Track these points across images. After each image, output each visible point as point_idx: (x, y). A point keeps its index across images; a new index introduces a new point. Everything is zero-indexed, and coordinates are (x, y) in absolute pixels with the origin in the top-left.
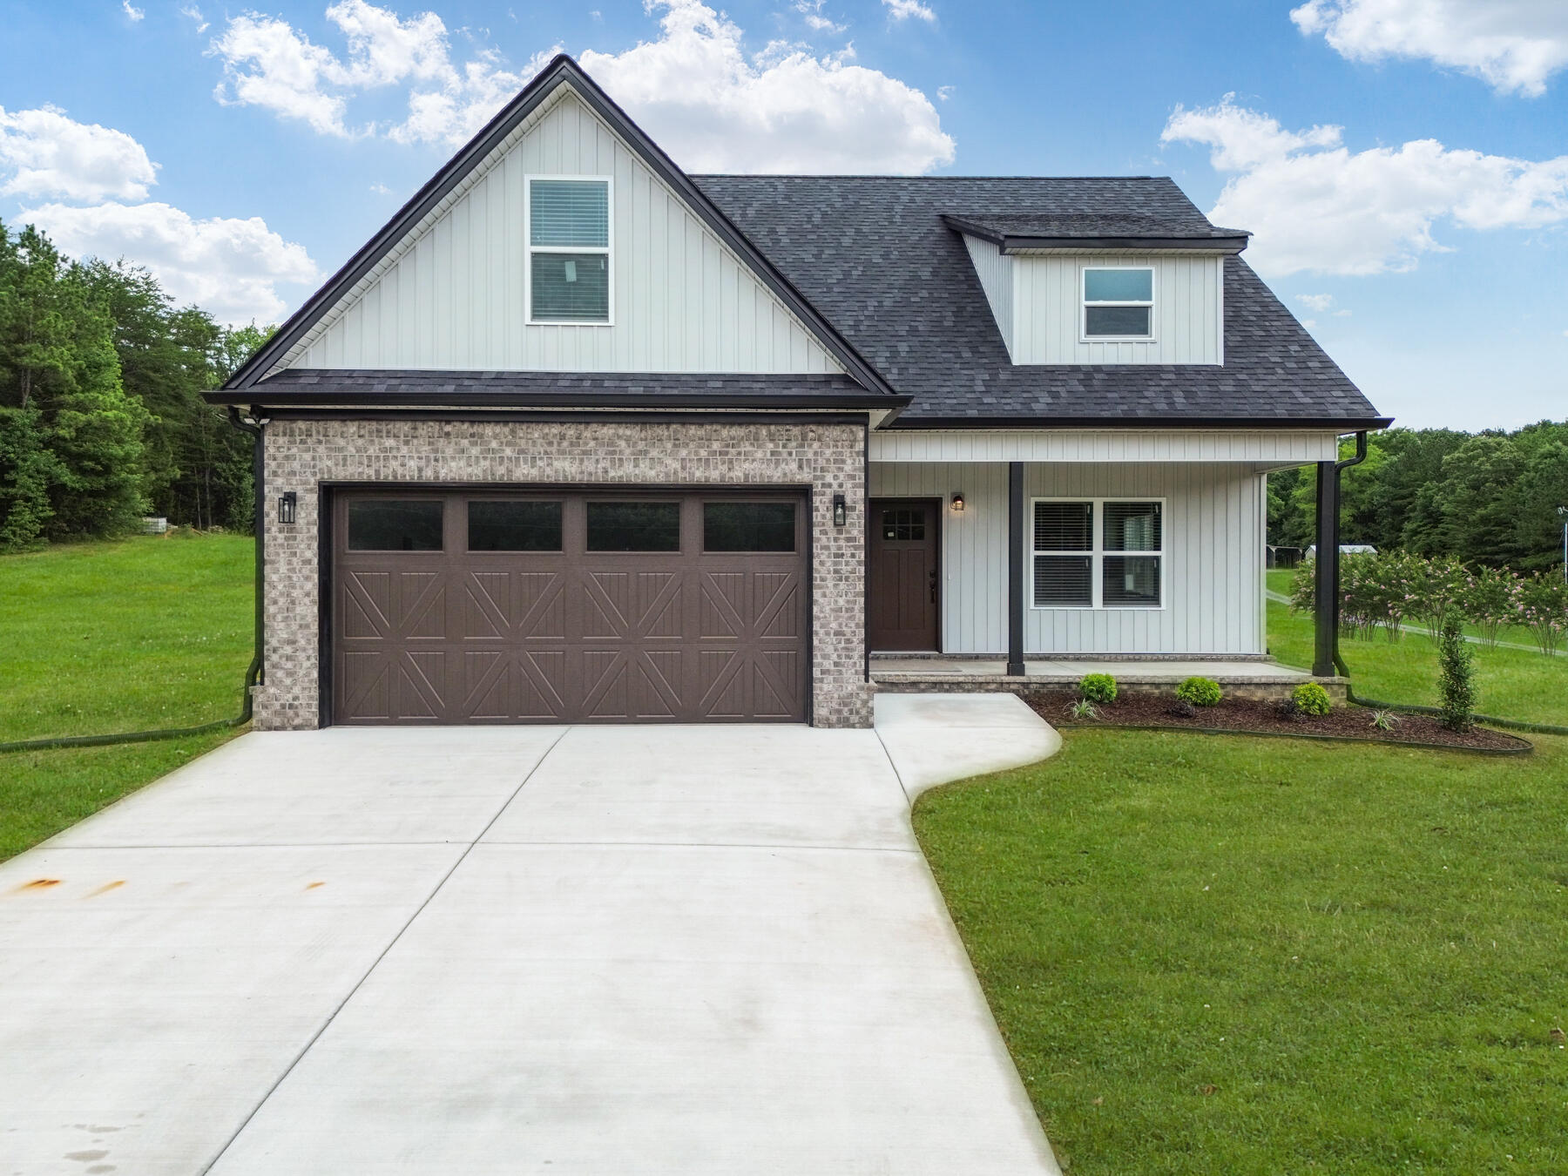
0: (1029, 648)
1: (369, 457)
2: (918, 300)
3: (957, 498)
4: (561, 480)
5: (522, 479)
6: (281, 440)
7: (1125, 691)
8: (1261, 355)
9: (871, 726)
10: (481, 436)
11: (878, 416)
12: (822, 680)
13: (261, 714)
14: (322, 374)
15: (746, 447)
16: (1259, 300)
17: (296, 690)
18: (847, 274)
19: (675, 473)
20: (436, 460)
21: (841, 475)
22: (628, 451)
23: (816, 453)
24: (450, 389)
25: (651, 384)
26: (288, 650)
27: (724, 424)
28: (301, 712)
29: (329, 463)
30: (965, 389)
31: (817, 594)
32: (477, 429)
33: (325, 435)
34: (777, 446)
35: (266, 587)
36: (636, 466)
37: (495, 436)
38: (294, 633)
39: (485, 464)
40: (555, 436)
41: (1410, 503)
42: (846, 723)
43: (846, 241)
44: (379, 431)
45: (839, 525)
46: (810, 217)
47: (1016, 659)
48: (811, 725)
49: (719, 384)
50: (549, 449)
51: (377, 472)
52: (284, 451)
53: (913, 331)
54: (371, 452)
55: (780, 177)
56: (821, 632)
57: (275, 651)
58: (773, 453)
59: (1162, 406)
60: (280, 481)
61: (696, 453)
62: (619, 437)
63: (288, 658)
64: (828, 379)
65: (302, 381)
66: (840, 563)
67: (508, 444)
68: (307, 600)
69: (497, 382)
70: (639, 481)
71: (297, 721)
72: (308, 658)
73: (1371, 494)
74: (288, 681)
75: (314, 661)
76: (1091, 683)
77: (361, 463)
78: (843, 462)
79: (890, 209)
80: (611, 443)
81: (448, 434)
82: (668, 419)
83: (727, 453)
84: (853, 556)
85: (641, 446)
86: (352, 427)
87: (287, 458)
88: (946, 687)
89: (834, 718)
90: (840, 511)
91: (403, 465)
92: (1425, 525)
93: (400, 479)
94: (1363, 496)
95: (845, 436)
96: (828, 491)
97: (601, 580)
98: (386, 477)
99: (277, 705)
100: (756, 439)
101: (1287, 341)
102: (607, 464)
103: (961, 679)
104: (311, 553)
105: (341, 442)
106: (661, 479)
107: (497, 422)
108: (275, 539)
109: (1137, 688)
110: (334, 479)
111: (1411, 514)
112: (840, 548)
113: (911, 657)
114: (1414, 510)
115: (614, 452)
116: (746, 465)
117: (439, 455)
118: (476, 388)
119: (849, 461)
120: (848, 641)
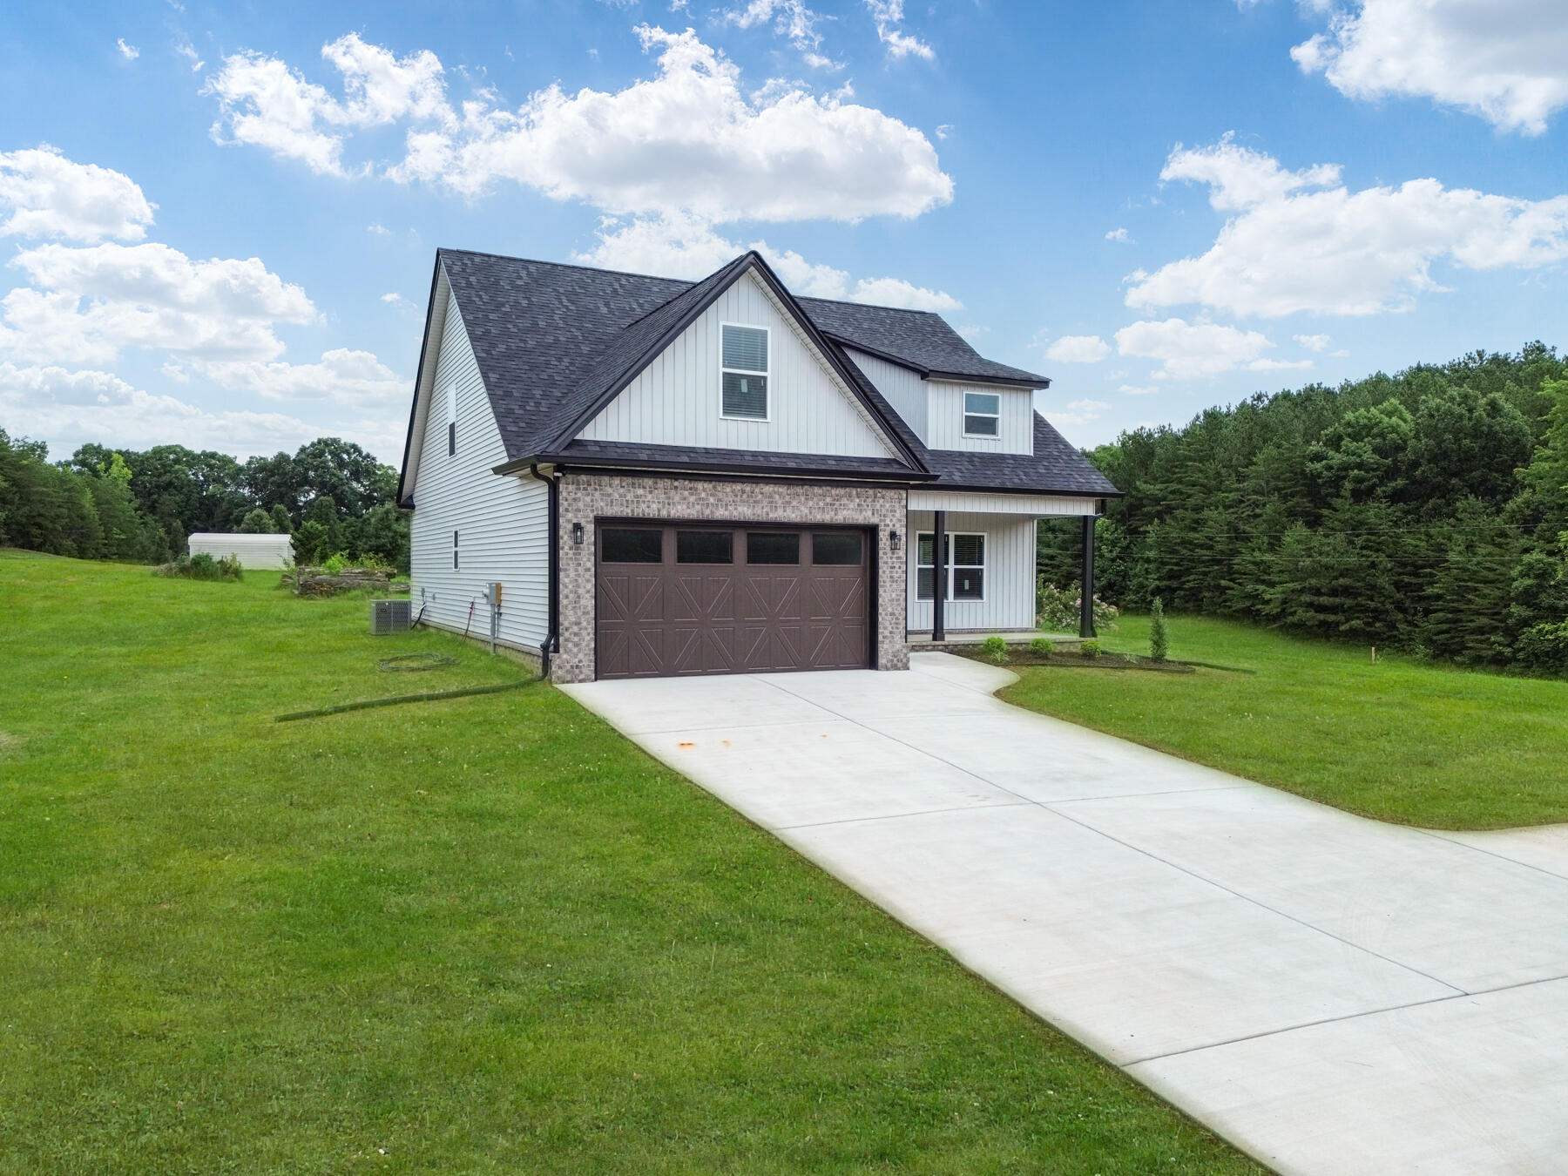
6: (571, 487)
8: (1048, 450)
9: (908, 670)
11: (911, 484)
12: (883, 642)
13: (557, 672)
14: (599, 444)
21: (894, 519)
23: (881, 506)
26: (575, 629)
28: (584, 670)
29: (602, 504)
31: (881, 591)
32: (693, 484)
33: (600, 485)
34: (861, 501)
35: (561, 586)
38: (579, 618)
39: (698, 507)
42: (895, 668)
44: (633, 484)
45: (892, 550)
47: (938, 632)
48: (877, 670)
49: (834, 462)
50: (735, 498)
52: (573, 495)
54: (628, 498)
56: (883, 613)
57: (567, 630)
58: (858, 505)
60: (570, 515)
63: (575, 634)
64: (888, 461)
66: (892, 572)
67: (712, 495)
68: (588, 596)
71: (581, 677)
72: (589, 634)
74: (575, 650)
75: (592, 636)
77: (622, 505)
78: (895, 511)
80: (771, 497)
82: (803, 482)
83: (834, 504)
84: (899, 567)
85: (787, 498)
86: (616, 481)
87: (575, 499)
89: (889, 665)
90: (893, 541)
91: (649, 507)
95: (896, 496)
96: (887, 529)
97: (755, 582)
99: (568, 667)
100: (850, 496)
104: (590, 564)
105: (609, 490)
108: (567, 554)
110: (605, 515)
112: (893, 563)
116: (845, 512)
117: (671, 501)
119: (898, 511)
120: (897, 619)
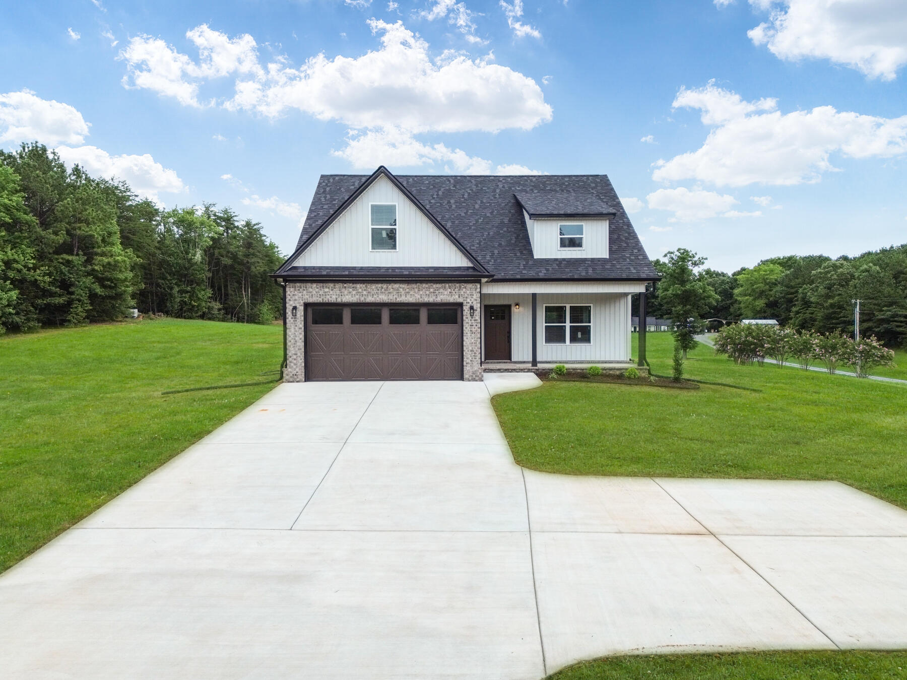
0: (538, 359)
1: (320, 295)
2: (503, 232)
3: (517, 304)
4: (382, 301)
5: (369, 301)
6: (292, 289)
7: (571, 372)
8: (623, 254)
9: (482, 381)
10: (356, 288)
11: (484, 280)
12: (466, 366)
13: (286, 377)
14: (305, 268)
15: (441, 290)
16: (628, 231)
17: (297, 370)
18: (477, 221)
19: (419, 299)
20: (342, 295)
21: (472, 299)
22: (403, 292)
23: (464, 292)
24: (347, 273)
25: (411, 271)
26: (295, 357)
27: (434, 283)
28: (299, 377)
29: (307, 297)
30: (516, 268)
31: (465, 338)
32: (354, 285)
33: (306, 288)
34: (451, 290)
35: (287, 336)
36: (406, 297)
37: (360, 288)
38: (296, 351)
39: (357, 297)
40: (380, 287)
41: (796, 297)
42: (474, 380)
43: (477, 206)
44: (323, 286)
45: (472, 316)
46: (463, 195)
47: (534, 362)
48: (463, 381)
49: (433, 270)
50: (378, 292)
51: (323, 300)
52: (293, 293)
53: (500, 245)
54: (321, 293)
55: (452, 176)
56: (466, 350)
57: (290, 357)
58: (450, 292)
59: (584, 274)
60: (291, 303)
61: (425, 293)
62: (400, 288)
63: (295, 359)
64: (468, 268)
65: (299, 270)
66: (472, 328)
67: (365, 290)
68: (300, 341)
69: (361, 270)
70: (407, 302)
71: (298, 380)
72: (301, 359)
73: (776, 292)
74: (295, 367)
75: (303, 360)
76: (557, 368)
77: (317, 297)
78: (473, 295)
79: (494, 191)
80: (398, 290)
81: (345, 287)
82: (416, 282)
83: (435, 293)
84: (476, 325)
85: (407, 290)
86: (314, 285)
87: (294, 295)
88: (510, 370)
89: (470, 378)
90: (472, 311)
91: (331, 297)
92: (803, 308)
93: (330, 302)
94: (771, 293)
95: (473, 287)
96: (468, 304)
97: (394, 334)
98: (326, 301)
99: (291, 375)
100: (445, 288)
101: (634, 248)
102: (397, 296)
103: (515, 368)
104: (302, 326)
105: (311, 290)
106: (414, 301)
107: (361, 283)
108: (290, 321)
109: (576, 371)
110: (309, 302)
111: (796, 303)
112: (472, 323)
113: (500, 362)
114: (797, 300)
115: (398, 293)
116: (442, 296)
117: (343, 294)
118: (355, 273)
119: (475, 295)
120: (475, 353)
